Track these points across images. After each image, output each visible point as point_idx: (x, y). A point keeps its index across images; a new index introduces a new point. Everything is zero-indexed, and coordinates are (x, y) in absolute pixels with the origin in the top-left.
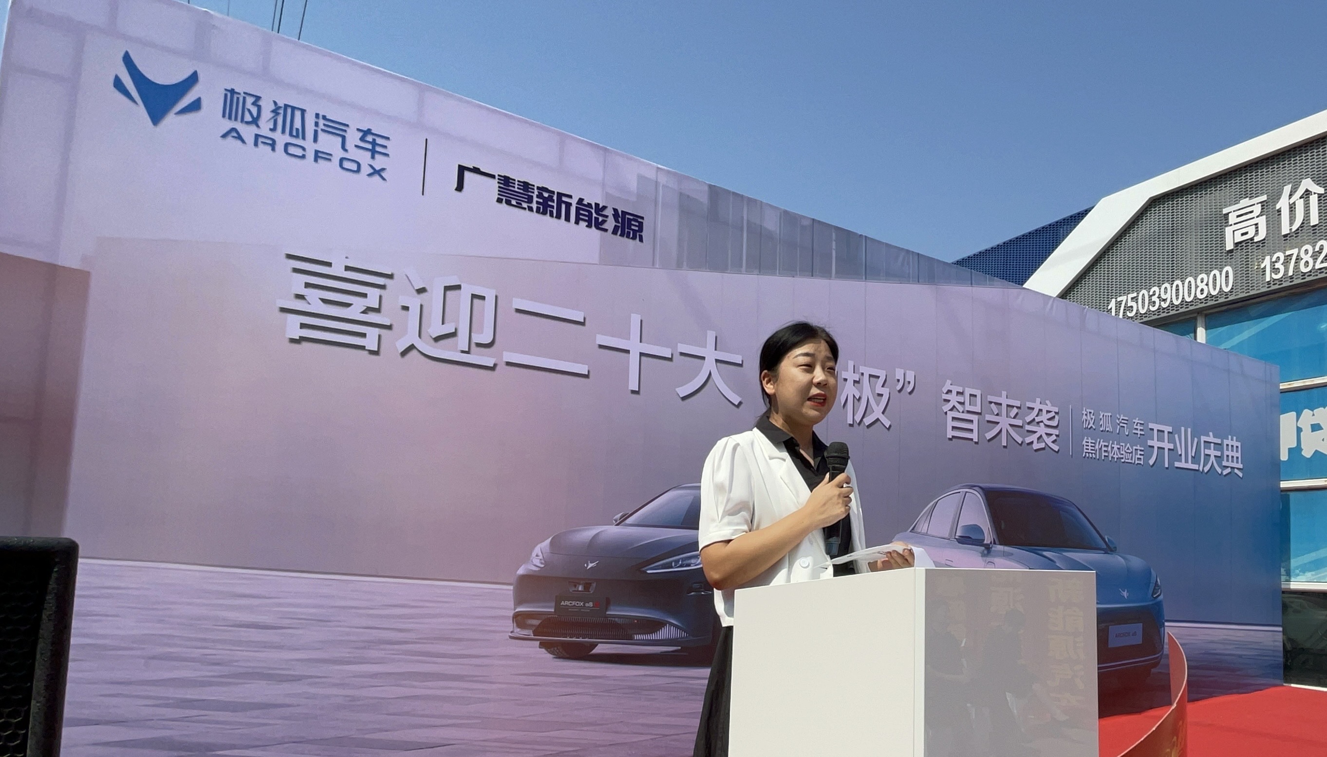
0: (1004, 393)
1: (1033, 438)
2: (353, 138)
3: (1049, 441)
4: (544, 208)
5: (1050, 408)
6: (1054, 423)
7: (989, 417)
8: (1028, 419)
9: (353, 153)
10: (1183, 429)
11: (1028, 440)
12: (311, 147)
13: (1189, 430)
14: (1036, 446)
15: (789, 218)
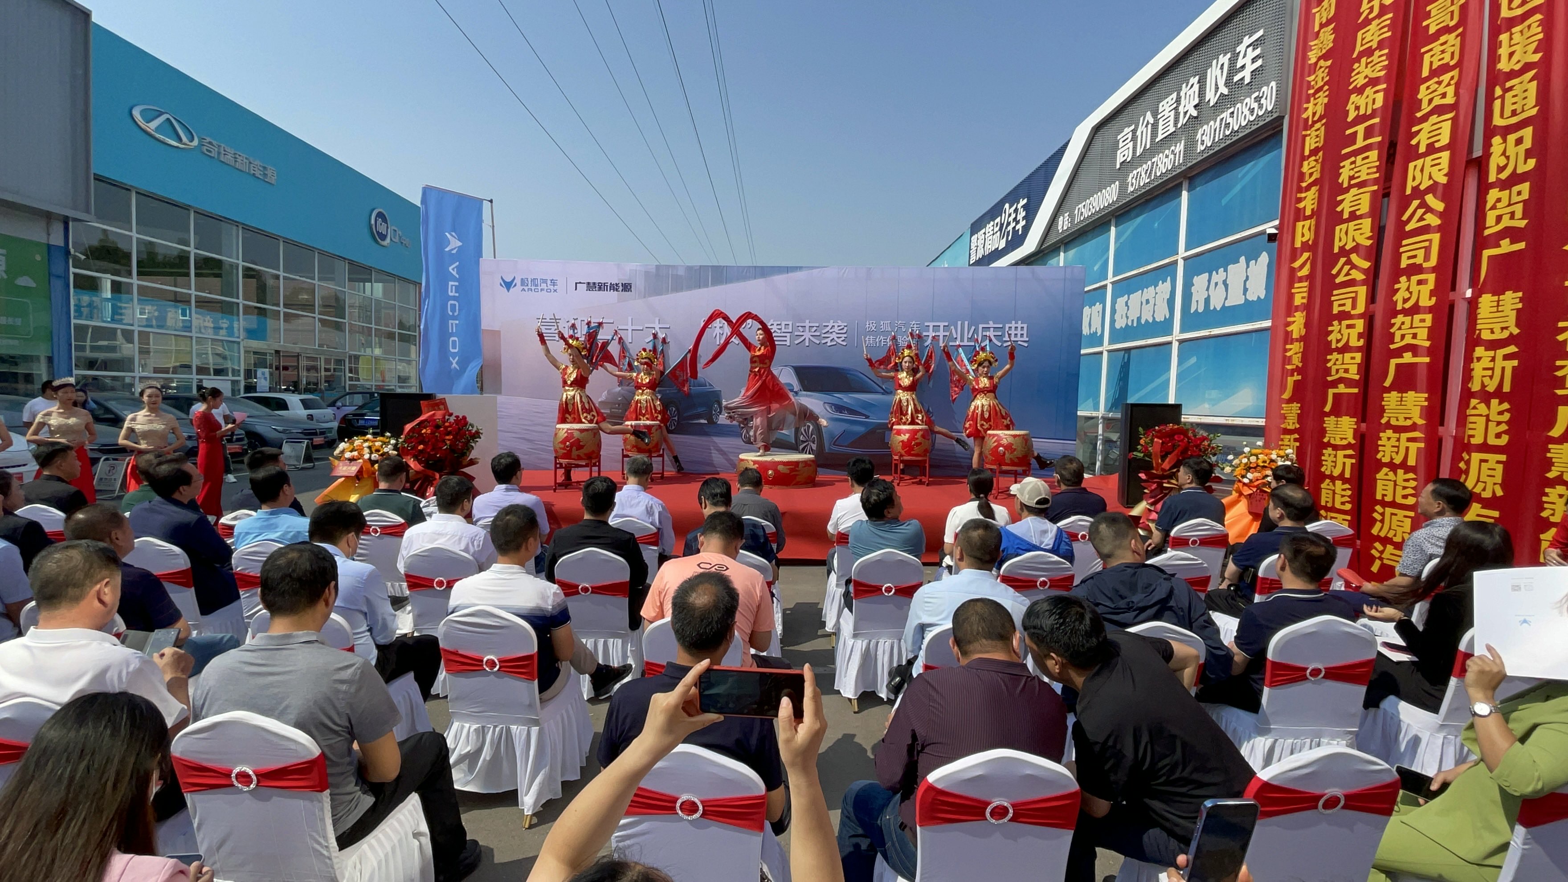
0: (807, 321)
1: (828, 340)
2: (549, 282)
3: (839, 341)
4: (600, 289)
5: (840, 323)
6: (844, 331)
7: (796, 333)
8: (824, 331)
9: (550, 287)
10: (959, 323)
11: (823, 342)
12: (539, 288)
13: (966, 323)
14: (829, 344)
15: (689, 269)
